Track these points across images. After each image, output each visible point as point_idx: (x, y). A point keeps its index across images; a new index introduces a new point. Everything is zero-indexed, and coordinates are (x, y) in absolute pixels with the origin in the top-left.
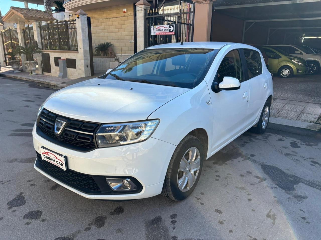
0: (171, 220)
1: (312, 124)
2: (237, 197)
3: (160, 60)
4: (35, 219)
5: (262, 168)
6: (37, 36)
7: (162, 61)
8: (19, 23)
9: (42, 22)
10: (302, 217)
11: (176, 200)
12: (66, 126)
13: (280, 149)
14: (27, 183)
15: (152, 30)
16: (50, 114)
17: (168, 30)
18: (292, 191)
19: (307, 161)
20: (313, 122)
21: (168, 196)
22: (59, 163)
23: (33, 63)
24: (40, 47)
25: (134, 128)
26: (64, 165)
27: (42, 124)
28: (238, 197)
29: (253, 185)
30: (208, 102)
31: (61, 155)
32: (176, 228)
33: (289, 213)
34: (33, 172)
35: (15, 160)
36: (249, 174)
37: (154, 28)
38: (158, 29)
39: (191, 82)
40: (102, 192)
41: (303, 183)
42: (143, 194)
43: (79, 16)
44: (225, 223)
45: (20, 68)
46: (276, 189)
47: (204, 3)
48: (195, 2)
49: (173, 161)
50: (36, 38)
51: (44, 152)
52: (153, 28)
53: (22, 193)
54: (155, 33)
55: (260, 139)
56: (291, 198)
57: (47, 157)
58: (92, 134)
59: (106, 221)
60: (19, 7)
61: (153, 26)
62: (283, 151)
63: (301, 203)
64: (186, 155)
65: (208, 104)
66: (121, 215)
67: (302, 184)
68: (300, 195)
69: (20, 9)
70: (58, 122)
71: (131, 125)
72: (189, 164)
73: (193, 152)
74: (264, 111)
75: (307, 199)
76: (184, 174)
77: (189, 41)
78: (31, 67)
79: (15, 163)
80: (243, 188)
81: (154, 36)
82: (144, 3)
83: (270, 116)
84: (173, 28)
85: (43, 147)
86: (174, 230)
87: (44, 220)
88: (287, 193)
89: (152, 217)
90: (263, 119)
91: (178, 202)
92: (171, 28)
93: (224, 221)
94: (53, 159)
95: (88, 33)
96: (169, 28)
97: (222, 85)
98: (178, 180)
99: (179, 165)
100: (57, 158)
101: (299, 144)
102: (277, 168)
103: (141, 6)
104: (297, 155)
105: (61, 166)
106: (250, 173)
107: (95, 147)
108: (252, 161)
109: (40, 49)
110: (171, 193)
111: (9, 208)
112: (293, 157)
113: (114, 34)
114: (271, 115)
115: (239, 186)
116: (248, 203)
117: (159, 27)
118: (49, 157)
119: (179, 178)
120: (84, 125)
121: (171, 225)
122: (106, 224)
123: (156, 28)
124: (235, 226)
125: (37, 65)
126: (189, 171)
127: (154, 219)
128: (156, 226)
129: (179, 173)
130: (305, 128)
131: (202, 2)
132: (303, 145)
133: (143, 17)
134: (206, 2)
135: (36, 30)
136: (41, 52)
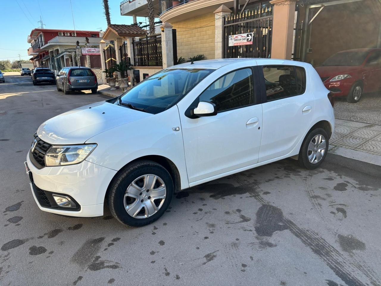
0: (111, 242)
2: (196, 233)
4: (13, 223)
5: (260, 208)
6: (130, 52)
8: (116, 40)
9: (136, 37)
10: (243, 264)
11: (126, 225)
13: (315, 189)
15: (230, 41)
17: (246, 39)
18: (266, 237)
19: (333, 207)
23: (125, 80)
28: (198, 233)
29: (228, 224)
32: (108, 249)
33: (233, 258)
36: (236, 212)
37: (232, 38)
38: (235, 39)
40: (52, 206)
42: (82, 213)
43: (164, 29)
44: (156, 254)
46: (249, 232)
47: (283, 4)
48: (274, 4)
50: (129, 55)
52: (231, 38)
53: (22, 202)
54: (233, 44)
55: (301, 176)
56: (256, 243)
58: (44, 153)
59: (59, 234)
60: (116, 24)
61: (231, 36)
62: (314, 192)
63: (261, 250)
66: (75, 231)
67: (289, 231)
68: (270, 242)
69: (116, 26)
75: (274, 247)
78: (124, 84)
80: (212, 226)
81: (233, 47)
82: (222, 10)
84: (251, 36)
86: (104, 251)
87: (18, 225)
88: (257, 238)
90: (310, 151)
92: (249, 36)
95: (172, 47)
96: (247, 37)
98: (126, 206)
99: (126, 190)
101: (351, 186)
102: (281, 210)
103: (219, 14)
104: (328, 198)
106: (240, 211)
108: (256, 199)
109: (132, 65)
110: (117, 217)
111: (4, 212)
112: (319, 200)
115: (211, 223)
116: (201, 240)
117: (237, 37)
121: (106, 246)
122: (57, 236)
123: (234, 38)
124: (163, 258)
125: (130, 82)
127: (98, 239)
128: (93, 245)
131: (282, 3)
132: (355, 187)
133: (221, 26)
134: (286, 3)
135: (129, 46)
136: (132, 68)
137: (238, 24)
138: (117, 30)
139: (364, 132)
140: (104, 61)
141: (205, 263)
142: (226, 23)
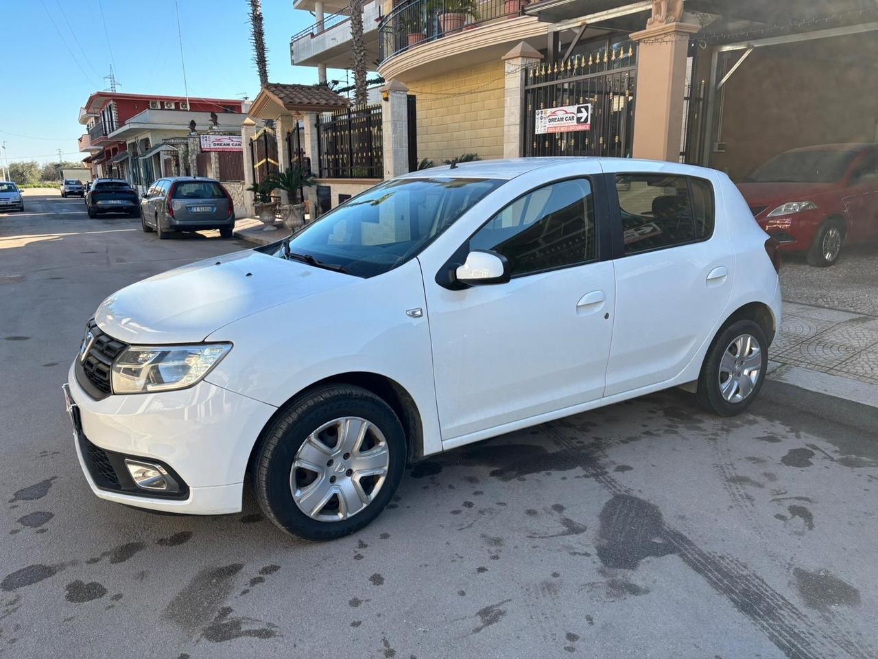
0: (257, 576)
2: (459, 557)
4: (31, 527)
5: (608, 502)
6: (310, 147)
8: (280, 119)
9: (324, 113)
10: (569, 634)
12: (92, 346)
13: (736, 462)
15: (538, 122)
17: (575, 118)
18: (622, 570)
19: (780, 504)
23: (297, 209)
24: (315, 173)
28: (462, 557)
29: (534, 537)
30: (413, 312)
32: (251, 592)
33: (546, 618)
36: (553, 511)
37: (543, 115)
38: (551, 118)
41: (681, 556)
42: (191, 503)
43: (388, 94)
44: (363, 604)
45: (277, 220)
46: (583, 557)
47: (660, 40)
48: (638, 40)
50: (309, 153)
52: (540, 115)
53: (54, 478)
54: (545, 129)
55: (703, 430)
56: (600, 584)
58: (110, 364)
59: (137, 553)
60: (281, 83)
61: (540, 111)
62: (735, 469)
63: (612, 602)
64: (323, 433)
65: (412, 315)
66: (174, 548)
67: (677, 558)
68: (633, 583)
69: (281, 88)
75: (643, 595)
78: (294, 217)
80: (495, 542)
81: (544, 135)
82: (521, 53)
86: (241, 595)
87: (43, 531)
88: (602, 572)
89: (227, 563)
90: (725, 373)
93: (367, 600)
95: (407, 136)
98: (295, 490)
99: (295, 453)
101: (821, 456)
102: (657, 508)
103: (514, 61)
104: (767, 483)
106: (561, 509)
107: (110, 392)
108: (600, 482)
109: (314, 176)
110: (274, 515)
111: (11, 501)
112: (747, 487)
115: (493, 535)
116: (470, 575)
117: (554, 113)
119: (299, 485)
121: (246, 585)
122: (132, 558)
123: (547, 115)
124: (379, 615)
125: (308, 213)
126: (342, 474)
127: (226, 567)
128: (215, 581)
129: (295, 472)
131: (657, 38)
132: (832, 459)
133: (519, 89)
134: (668, 38)
135: (309, 132)
136: (314, 183)
137: (556, 85)
138: (282, 95)
139: (848, 333)
140: (251, 164)
141: (478, 630)
142: (529, 81)
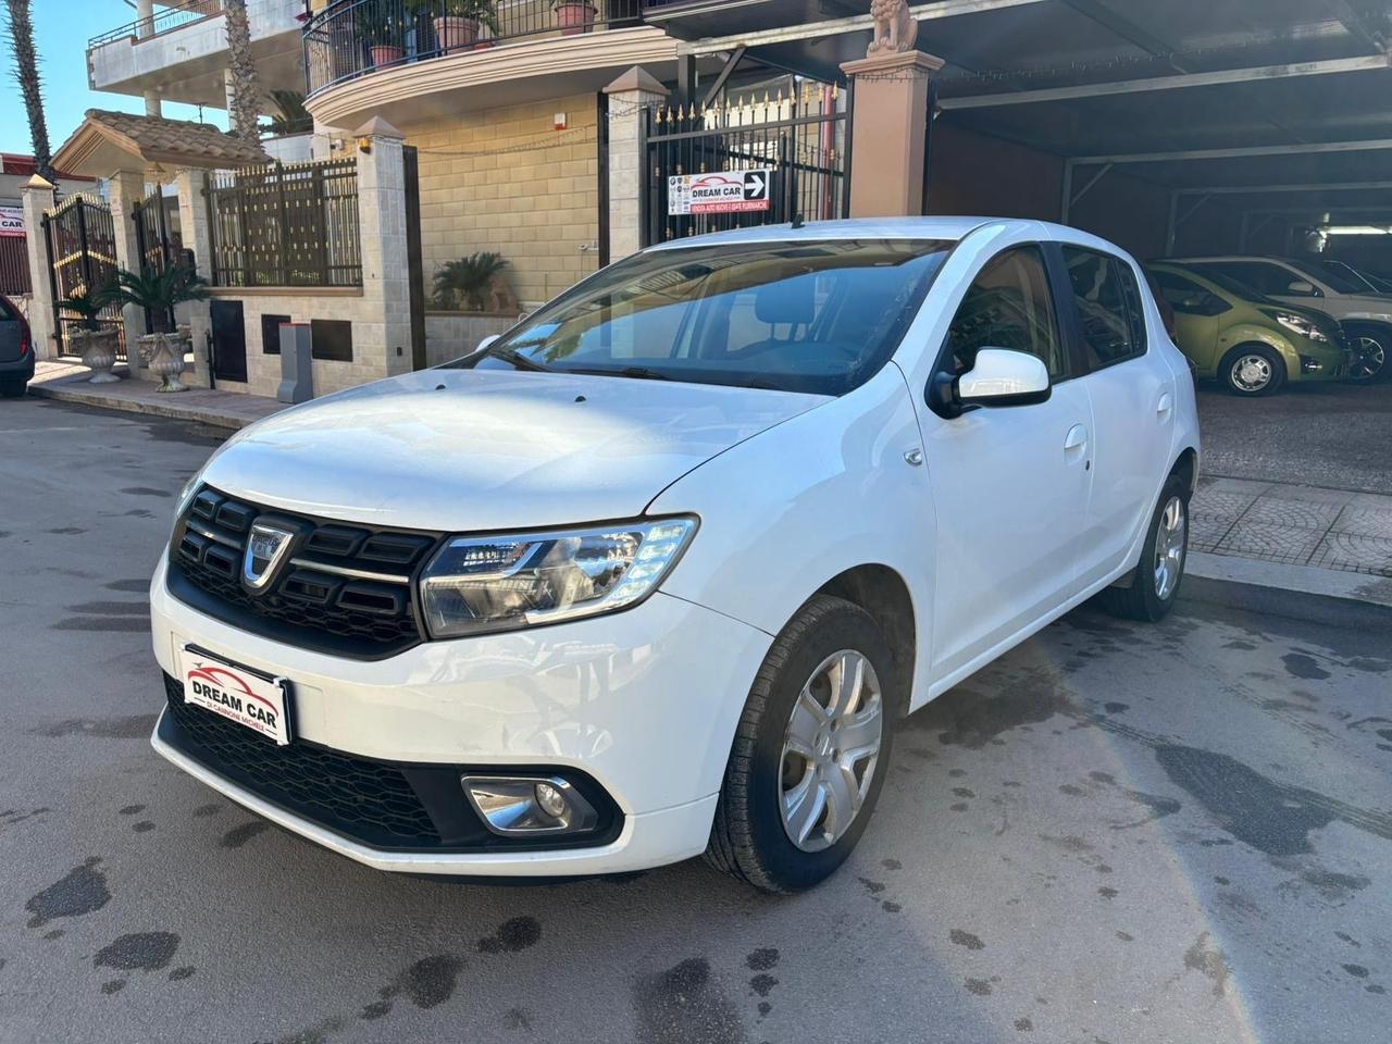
0: (753, 974)
1: (1376, 579)
2: (1049, 878)
3: (705, 297)
4: (147, 970)
5: (1158, 758)
6: (193, 232)
7: (717, 299)
8: (118, 177)
9: (217, 171)
10: (1346, 967)
11: (773, 888)
12: (293, 551)
13: (1241, 681)
14: (120, 817)
15: (673, 195)
16: (227, 506)
17: (742, 191)
18: (1299, 856)
19: (1364, 731)
20: (1382, 570)
21: (738, 872)
22: (261, 711)
23: (174, 341)
24: (204, 276)
25: (586, 553)
26: (280, 721)
27: (194, 550)
28: (1054, 878)
29: (1121, 828)
30: (913, 456)
31: (269, 678)
32: (775, 1007)
33: (1288, 949)
34: (145, 776)
35: (75, 725)
36: (1100, 783)
37: (683, 185)
38: (697, 189)
39: (839, 372)
40: (443, 842)
41: (1347, 820)
42: (625, 848)
43: (369, 141)
44: (995, 987)
45: (117, 364)
46: (1224, 846)
47: (890, 76)
48: (854, 74)
49: (760, 705)
50: (189, 240)
51: (194, 668)
52: (677, 185)
53: (94, 861)
54: (686, 208)
55: (1147, 643)
56: (1298, 883)
57: (206, 691)
58: (405, 579)
59: (458, 978)
60: (124, 112)
61: (676, 178)
62: (1252, 690)
63: (1343, 905)
64: (816, 685)
65: (912, 461)
66: (526, 952)
67: (1344, 824)
68: (1335, 872)
69: (126, 120)
70: (260, 535)
71: (575, 540)
72: (833, 725)
73: (849, 674)
74: (1159, 516)
75: (1368, 886)
76: (811, 768)
77: (830, 217)
78: (166, 356)
79: (70, 738)
80: (1075, 844)
81: (683, 217)
82: (639, 83)
83: (1189, 546)
84: (764, 182)
85: (192, 648)
86: (762, 1015)
87: (184, 973)
88: (1277, 864)
89: (668, 962)
90: (1159, 555)
91: (781, 897)
92: (753, 181)
93: (994, 979)
94: (233, 698)
95: (404, 214)
96: (746, 182)
97: (969, 386)
98: (784, 794)
99: (786, 724)
100: (249, 692)
101: (1325, 662)
102: (1227, 758)
103: (627, 96)
104: (1315, 705)
105: (266, 726)
106: (1109, 779)
107: (419, 637)
108: (1113, 731)
109: (204, 282)
110: (752, 851)
111: (34, 923)
112: (1296, 713)
113: (513, 219)
114: (1193, 543)
115: (1058, 835)
116: (1099, 903)
117: (702, 181)
118: (217, 687)
119: (787, 787)
120: (368, 541)
121: (751, 994)
122: (459, 990)
123: (691, 185)
124: (1041, 1001)
125: (190, 351)
126: (830, 758)
127: (675, 969)
128: (683, 999)
129: (785, 762)
130: (1348, 597)
131: (885, 72)
133: (637, 141)
134: (902, 74)
135: (190, 203)
136: (207, 294)
137: (706, 137)
138: (135, 133)
140: (45, 262)
142: (652, 131)
